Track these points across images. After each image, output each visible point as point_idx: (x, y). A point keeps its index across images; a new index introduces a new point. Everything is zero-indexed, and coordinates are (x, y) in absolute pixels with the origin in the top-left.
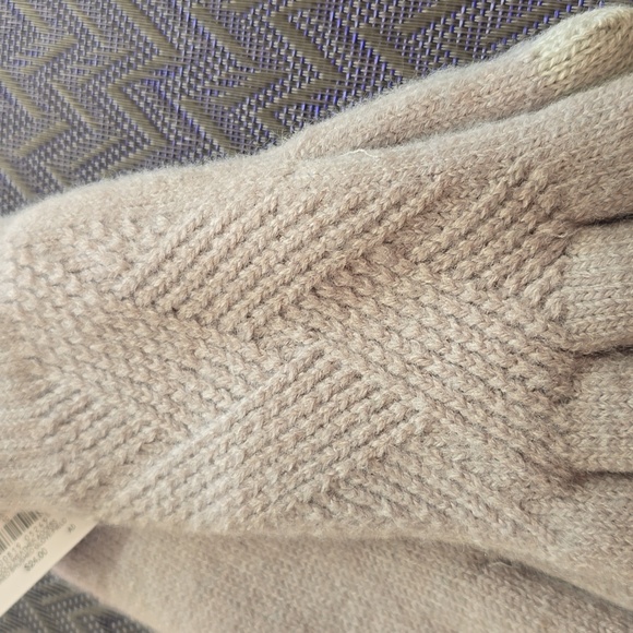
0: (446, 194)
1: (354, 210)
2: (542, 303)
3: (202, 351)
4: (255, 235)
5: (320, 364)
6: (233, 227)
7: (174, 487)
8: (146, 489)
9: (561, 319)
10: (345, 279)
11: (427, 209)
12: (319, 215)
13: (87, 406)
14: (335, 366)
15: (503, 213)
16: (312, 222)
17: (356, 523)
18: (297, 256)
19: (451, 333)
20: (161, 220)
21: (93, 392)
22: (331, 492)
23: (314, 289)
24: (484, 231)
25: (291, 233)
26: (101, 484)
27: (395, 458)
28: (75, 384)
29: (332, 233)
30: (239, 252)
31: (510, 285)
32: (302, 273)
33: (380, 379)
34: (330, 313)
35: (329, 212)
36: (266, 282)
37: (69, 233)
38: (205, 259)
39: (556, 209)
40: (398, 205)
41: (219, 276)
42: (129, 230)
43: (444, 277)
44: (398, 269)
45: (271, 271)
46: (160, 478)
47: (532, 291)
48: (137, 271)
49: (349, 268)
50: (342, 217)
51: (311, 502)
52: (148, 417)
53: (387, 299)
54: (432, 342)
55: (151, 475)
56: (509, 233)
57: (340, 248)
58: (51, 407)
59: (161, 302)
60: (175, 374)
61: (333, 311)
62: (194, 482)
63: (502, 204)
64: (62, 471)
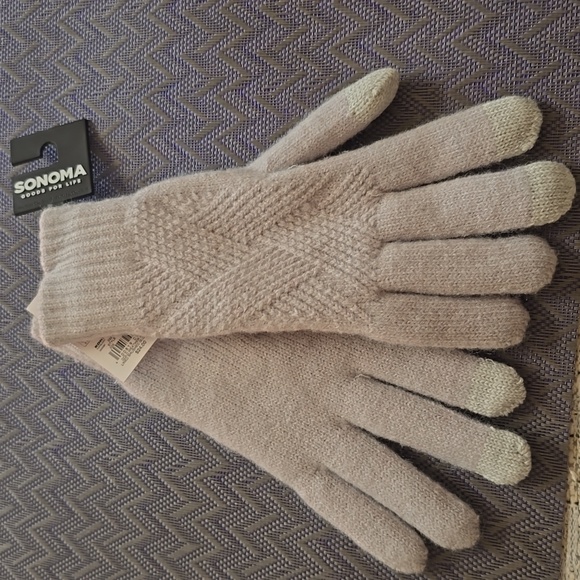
0: (331, 180)
1: (294, 189)
2: (367, 220)
3: (222, 247)
4: (251, 201)
5: (275, 252)
6: (242, 198)
7: (197, 311)
8: (183, 315)
9: (375, 226)
10: (290, 218)
11: (324, 186)
12: (279, 192)
13: (160, 274)
14: (281, 252)
15: (352, 186)
16: (276, 195)
17: (282, 321)
18: (270, 209)
19: (332, 236)
20: (209, 194)
21: (164, 266)
22: (271, 305)
23: (277, 223)
24: (346, 194)
25: (267, 200)
26: (162, 314)
27: (302, 287)
28: (156, 263)
29: (285, 198)
30: (245, 208)
31: (356, 216)
32: (271, 216)
33: (301, 255)
34: (283, 233)
35: (284, 190)
36: (256, 220)
37: (166, 198)
38: (230, 210)
39: (373, 186)
40: (312, 186)
41: (236, 217)
42: (195, 197)
43: (332, 215)
44: (313, 213)
45: (259, 216)
46: (191, 307)
47: (364, 217)
48: (200, 214)
49: (292, 214)
50: (289, 192)
51: (262, 310)
52: (188, 277)
53: (307, 226)
54: (325, 240)
55: (186, 306)
56: (355, 195)
57: (289, 205)
58: (142, 275)
59: (208, 226)
60: (206, 257)
61: (284, 232)
62: (207, 307)
63: (351, 183)
64: (144, 306)
